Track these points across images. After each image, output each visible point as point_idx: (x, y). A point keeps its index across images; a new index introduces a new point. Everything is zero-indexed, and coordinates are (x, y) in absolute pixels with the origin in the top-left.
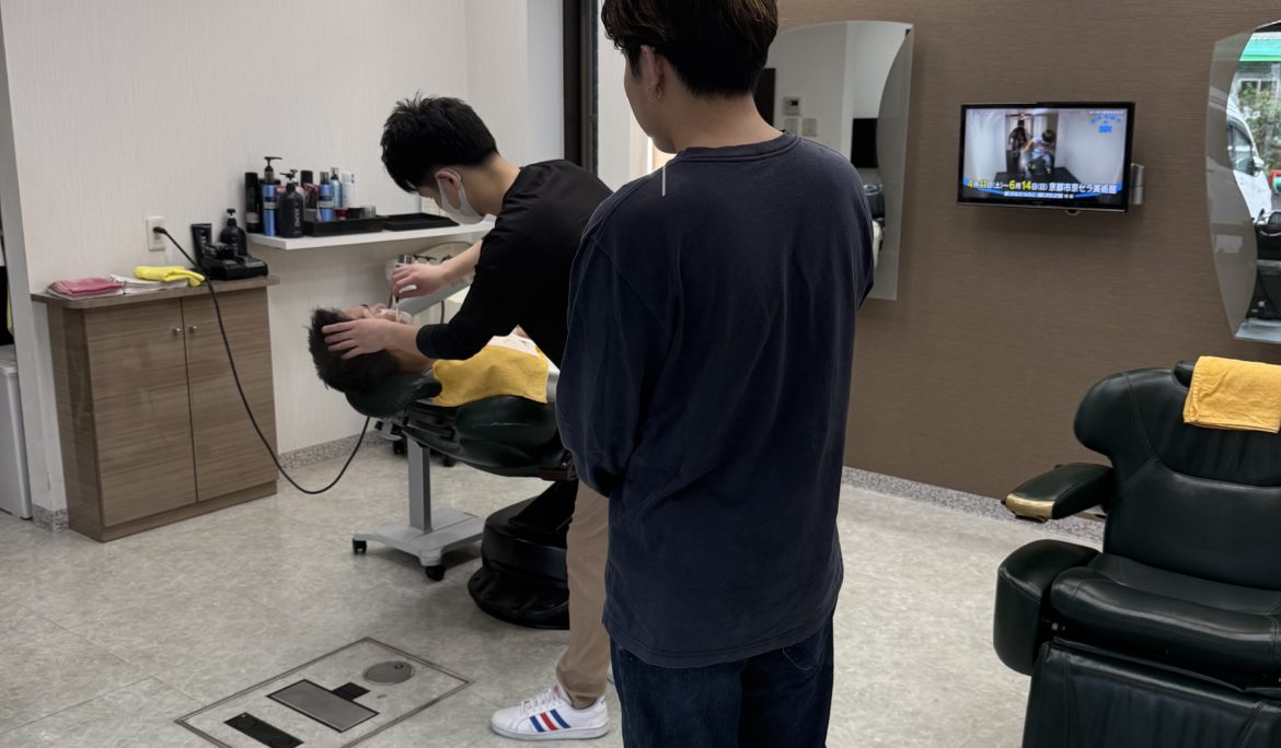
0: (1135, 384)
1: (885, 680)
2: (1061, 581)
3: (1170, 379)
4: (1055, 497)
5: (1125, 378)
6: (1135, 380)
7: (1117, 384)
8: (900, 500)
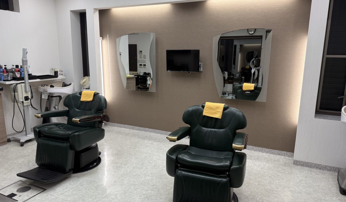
0: (194, 109)
1: (148, 178)
2: (180, 155)
3: (201, 107)
4: (177, 136)
5: (192, 108)
6: (194, 108)
7: (190, 109)
8: (159, 135)
